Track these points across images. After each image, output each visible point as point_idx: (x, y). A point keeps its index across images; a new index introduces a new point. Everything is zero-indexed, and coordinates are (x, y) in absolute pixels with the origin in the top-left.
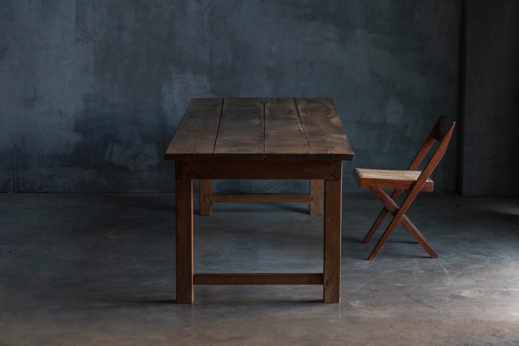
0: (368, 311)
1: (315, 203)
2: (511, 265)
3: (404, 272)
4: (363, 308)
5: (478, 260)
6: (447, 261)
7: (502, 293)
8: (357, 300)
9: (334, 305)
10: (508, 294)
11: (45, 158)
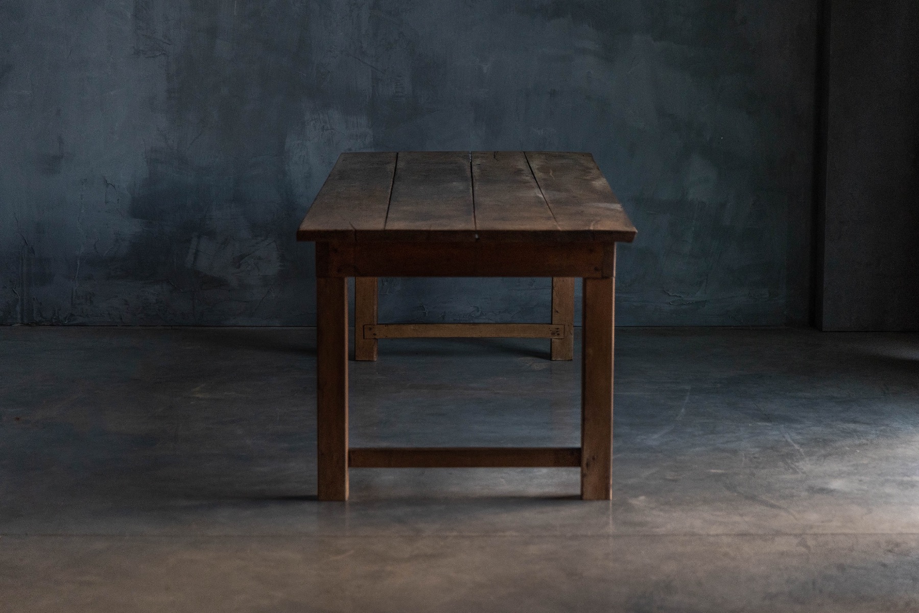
0: (662, 513)
1: (561, 339)
2: (913, 440)
3: (724, 451)
4: (652, 509)
5: (855, 431)
6: (800, 433)
7: (901, 483)
8: (642, 495)
9: (600, 504)
10: (912, 485)
11: (79, 263)
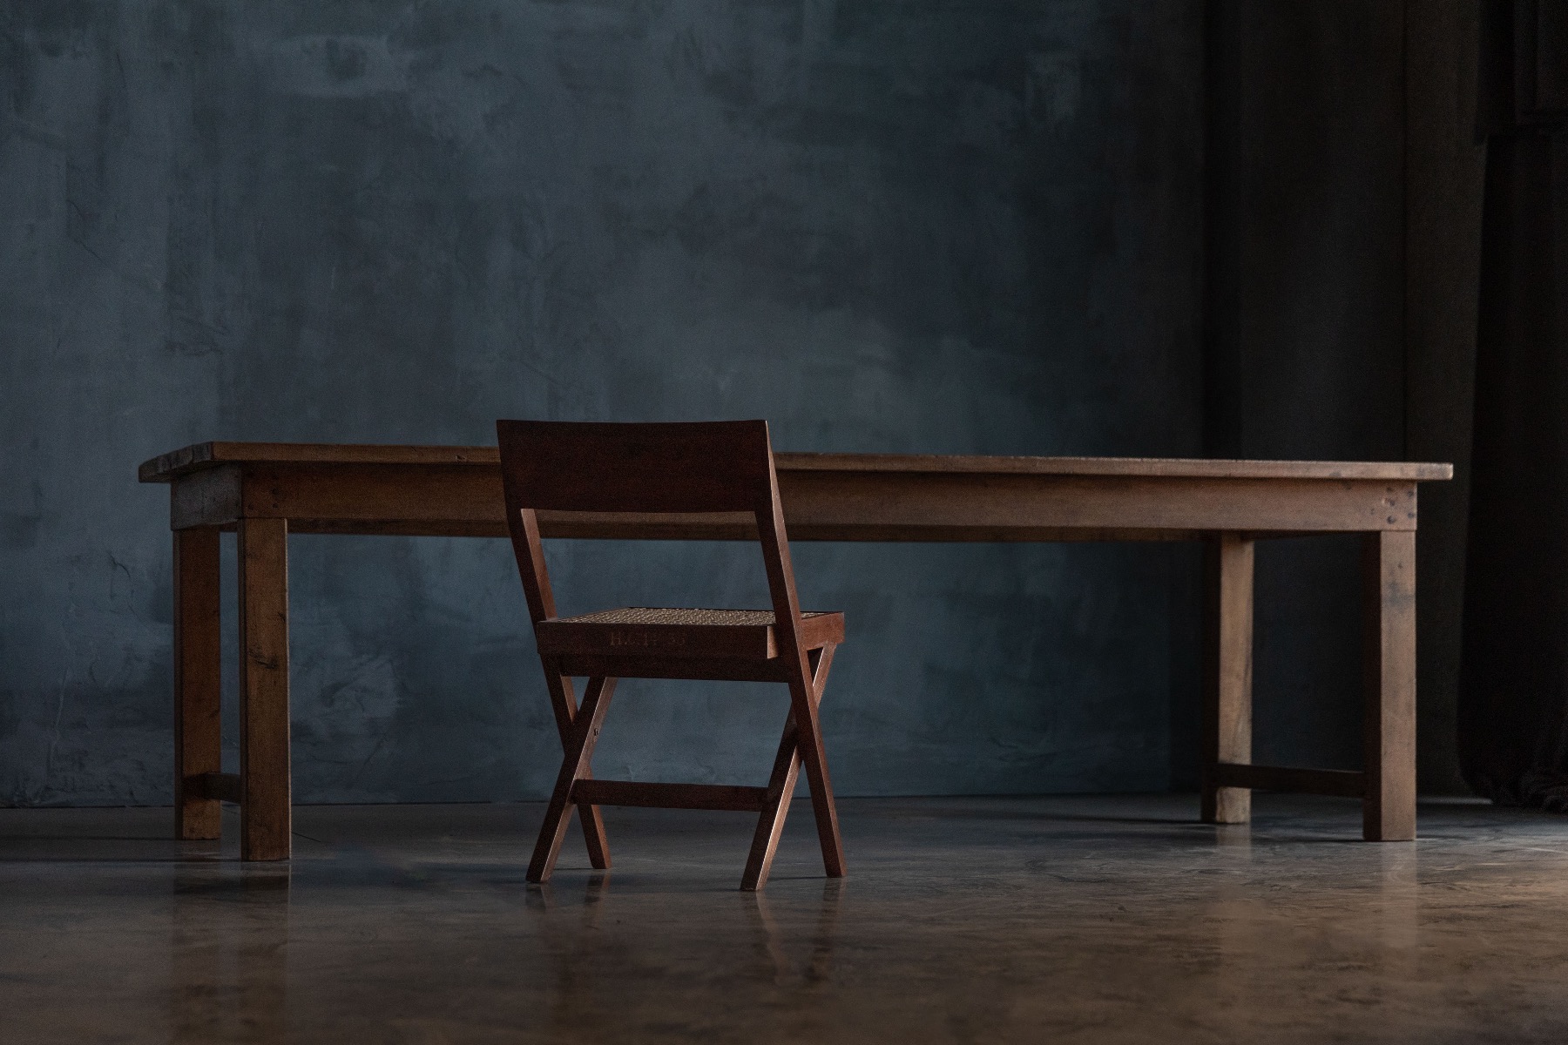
11: (62, 699)
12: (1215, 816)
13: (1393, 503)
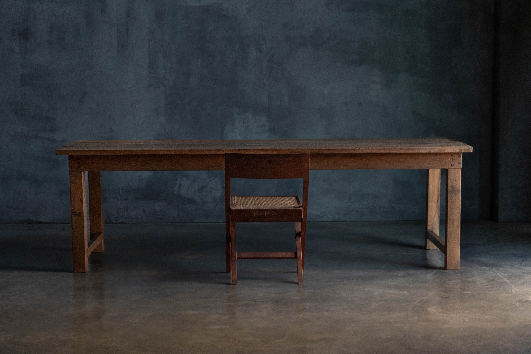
3: (468, 282)
6: (505, 273)
8: (433, 306)
11: (120, 191)
12: (426, 247)
13: (453, 160)
